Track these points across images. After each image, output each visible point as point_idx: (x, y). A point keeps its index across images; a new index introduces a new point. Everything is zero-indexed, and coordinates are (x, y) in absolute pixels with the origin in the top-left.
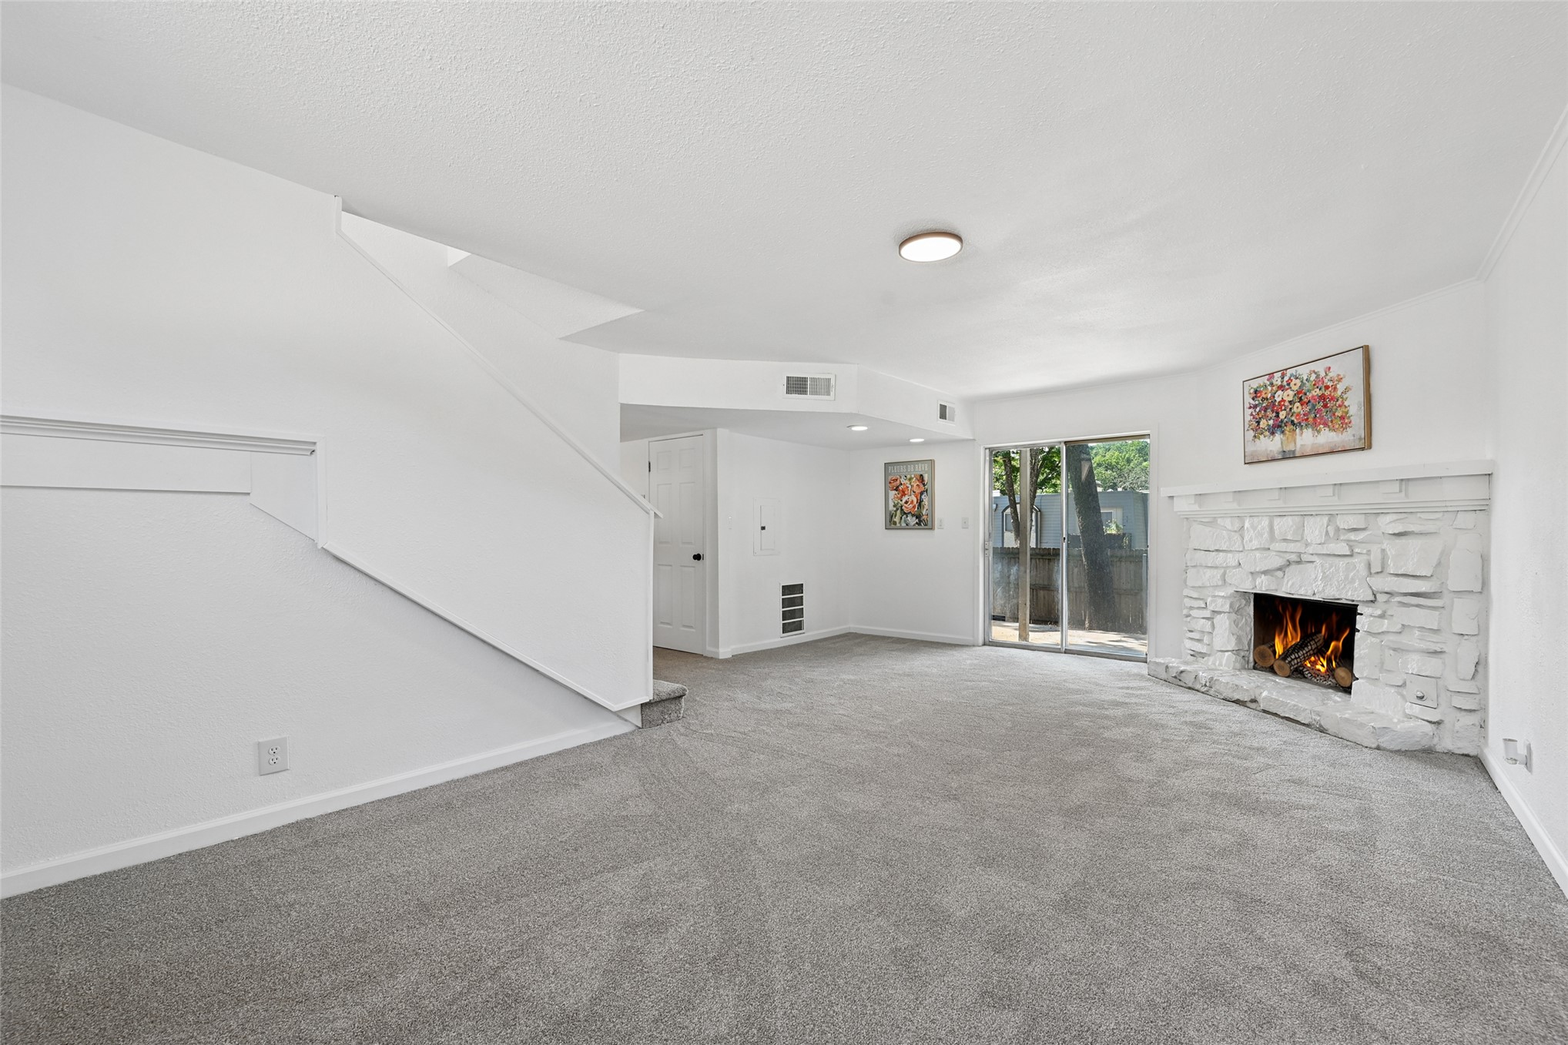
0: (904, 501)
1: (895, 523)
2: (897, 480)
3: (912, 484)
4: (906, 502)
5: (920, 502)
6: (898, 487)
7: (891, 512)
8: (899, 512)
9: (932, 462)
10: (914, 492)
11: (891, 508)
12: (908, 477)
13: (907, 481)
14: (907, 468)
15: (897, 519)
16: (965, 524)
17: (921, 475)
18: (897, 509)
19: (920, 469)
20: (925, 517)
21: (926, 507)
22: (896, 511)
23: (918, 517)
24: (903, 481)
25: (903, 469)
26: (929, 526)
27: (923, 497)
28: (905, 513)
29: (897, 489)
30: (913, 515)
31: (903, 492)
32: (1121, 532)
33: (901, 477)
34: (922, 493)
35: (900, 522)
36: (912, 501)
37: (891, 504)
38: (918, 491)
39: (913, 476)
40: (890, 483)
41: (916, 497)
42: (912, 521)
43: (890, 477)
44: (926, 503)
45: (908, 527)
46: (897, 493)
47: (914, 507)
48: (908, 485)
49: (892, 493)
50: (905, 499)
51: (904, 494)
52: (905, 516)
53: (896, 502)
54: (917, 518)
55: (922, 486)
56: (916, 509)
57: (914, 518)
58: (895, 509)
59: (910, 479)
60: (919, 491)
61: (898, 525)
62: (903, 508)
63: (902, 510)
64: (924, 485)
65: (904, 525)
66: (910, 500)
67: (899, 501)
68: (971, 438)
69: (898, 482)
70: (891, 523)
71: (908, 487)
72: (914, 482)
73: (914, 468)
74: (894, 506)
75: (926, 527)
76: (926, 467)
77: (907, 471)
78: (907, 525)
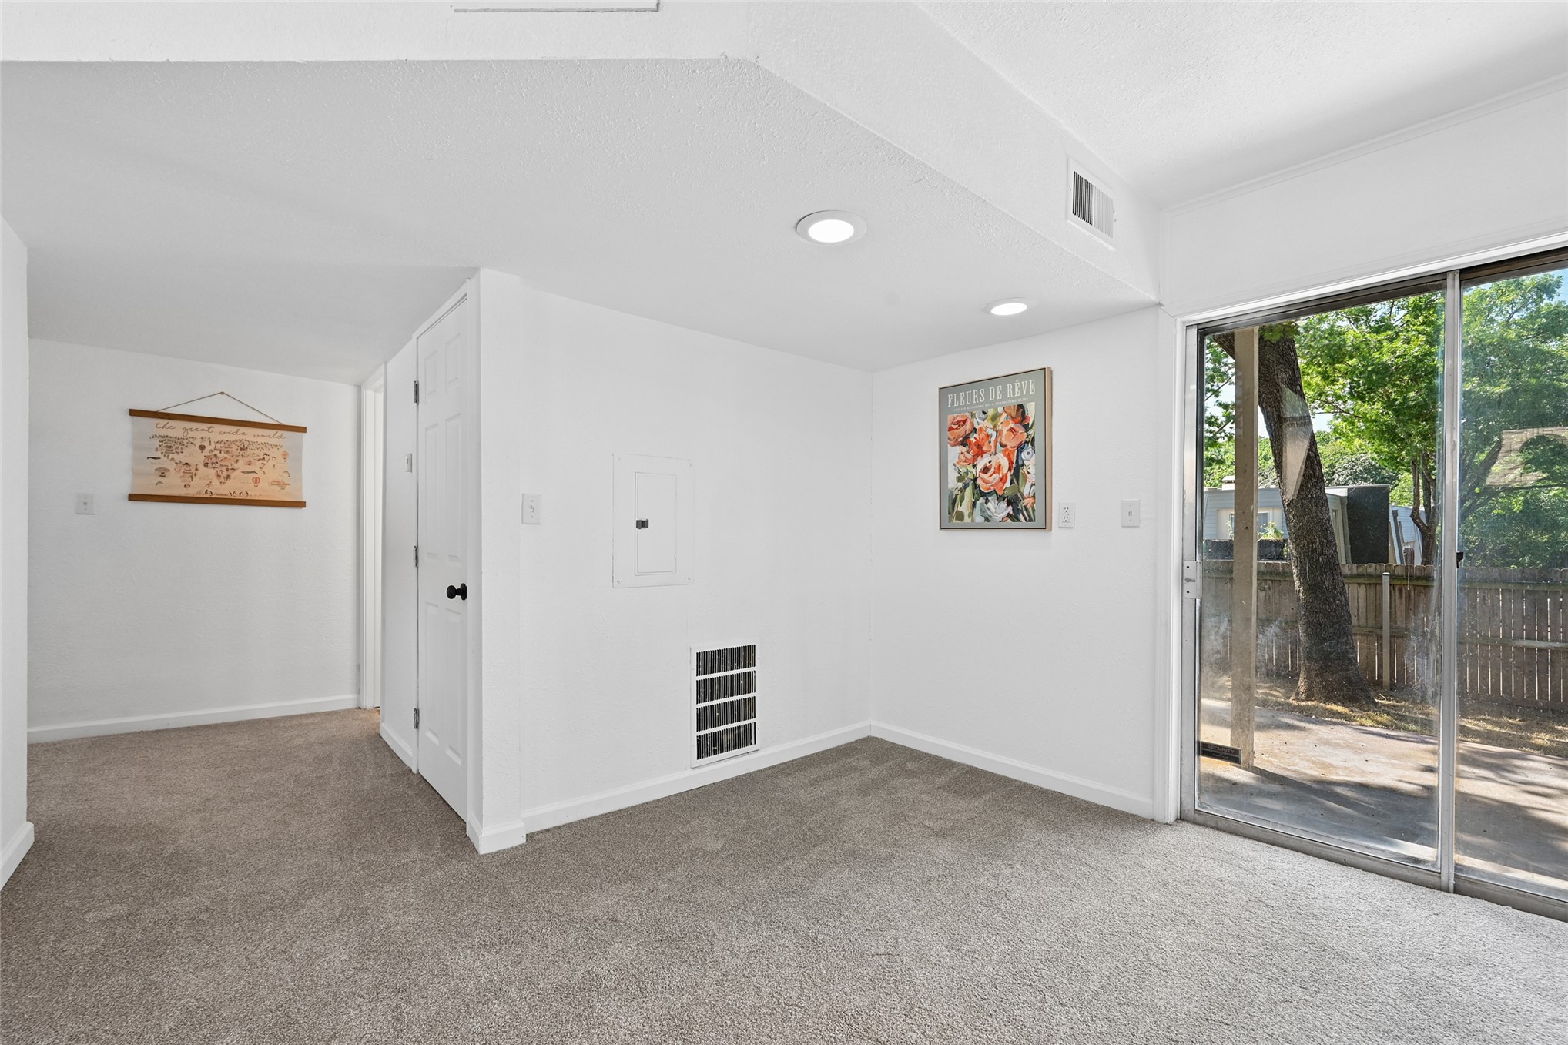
0: (980, 466)
1: (960, 516)
2: (964, 422)
3: (999, 428)
4: (986, 470)
5: (1017, 469)
6: (966, 437)
7: (951, 492)
8: (969, 491)
9: (1045, 373)
10: (1003, 446)
11: (953, 483)
12: (991, 412)
13: (988, 424)
14: (987, 394)
15: (964, 508)
16: (1130, 517)
17: (1020, 407)
18: (966, 486)
19: (1015, 394)
20: (1028, 502)
21: (1031, 478)
22: (962, 490)
23: (1013, 501)
24: (978, 423)
25: (977, 396)
26: (1039, 521)
27: (1024, 455)
28: (982, 494)
29: (965, 442)
30: (1000, 498)
31: (979, 447)
32: (1281, 539)
33: (973, 415)
34: (1020, 448)
35: (971, 514)
36: (999, 468)
37: (952, 475)
38: (1011, 443)
39: (1000, 410)
40: (951, 429)
41: (1009, 457)
42: (998, 510)
43: (950, 418)
44: (1032, 470)
45: (988, 524)
46: (964, 449)
47: (1003, 479)
48: (990, 431)
49: (955, 452)
50: (981, 463)
51: (980, 452)
52: (982, 500)
53: (963, 470)
54: (1008, 504)
55: (1020, 430)
56: (1008, 484)
57: (1003, 504)
58: (960, 485)
59: (994, 418)
60: (1015, 443)
61: (967, 520)
62: (979, 482)
63: (976, 487)
64: (1027, 428)
65: (979, 519)
66: (994, 465)
67: (970, 468)
68: (1152, 297)
69: (968, 427)
70: (951, 516)
71: (988, 436)
72: (1005, 425)
73: (1004, 392)
74: (959, 479)
75: (1030, 525)
76: (1032, 386)
77: (987, 401)
78: (987, 520)
